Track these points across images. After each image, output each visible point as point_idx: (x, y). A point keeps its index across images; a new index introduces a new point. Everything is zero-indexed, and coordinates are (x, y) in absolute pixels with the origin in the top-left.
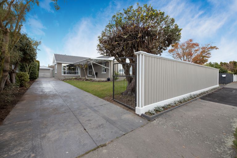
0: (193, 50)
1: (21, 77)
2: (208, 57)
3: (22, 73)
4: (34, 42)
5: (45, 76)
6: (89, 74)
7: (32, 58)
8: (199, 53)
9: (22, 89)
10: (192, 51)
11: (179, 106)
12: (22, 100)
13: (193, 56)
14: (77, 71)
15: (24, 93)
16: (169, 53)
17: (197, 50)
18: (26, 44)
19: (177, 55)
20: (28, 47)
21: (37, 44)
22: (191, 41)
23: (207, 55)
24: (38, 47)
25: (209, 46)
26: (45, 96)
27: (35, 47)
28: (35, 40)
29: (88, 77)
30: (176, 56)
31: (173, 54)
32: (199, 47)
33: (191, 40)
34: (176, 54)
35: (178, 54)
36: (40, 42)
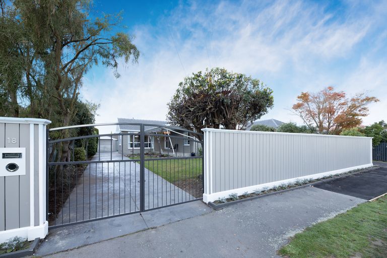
0: (336, 104)
1: (77, 154)
2: (363, 115)
3: (78, 149)
4: (92, 105)
5: (106, 149)
6: (167, 147)
7: (90, 130)
8: (345, 108)
9: (78, 170)
10: (333, 106)
11: (268, 195)
12: (80, 184)
13: (336, 115)
14: (149, 142)
15: (81, 175)
16: (294, 111)
17: (343, 104)
18: (83, 113)
19: (307, 113)
20: (85, 117)
21: (95, 107)
22: (330, 90)
23: (361, 112)
24: (97, 112)
25: (364, 97)
26: (104, 179)
27: (93, 113)
28: (93, 102)
29: (164, 150)
30: (307, 115)
31: (301, 113)
32: (346, 98)
33: (330, 88)
34: (307, 111)
35: (310, 112)
36: (99, 105)
